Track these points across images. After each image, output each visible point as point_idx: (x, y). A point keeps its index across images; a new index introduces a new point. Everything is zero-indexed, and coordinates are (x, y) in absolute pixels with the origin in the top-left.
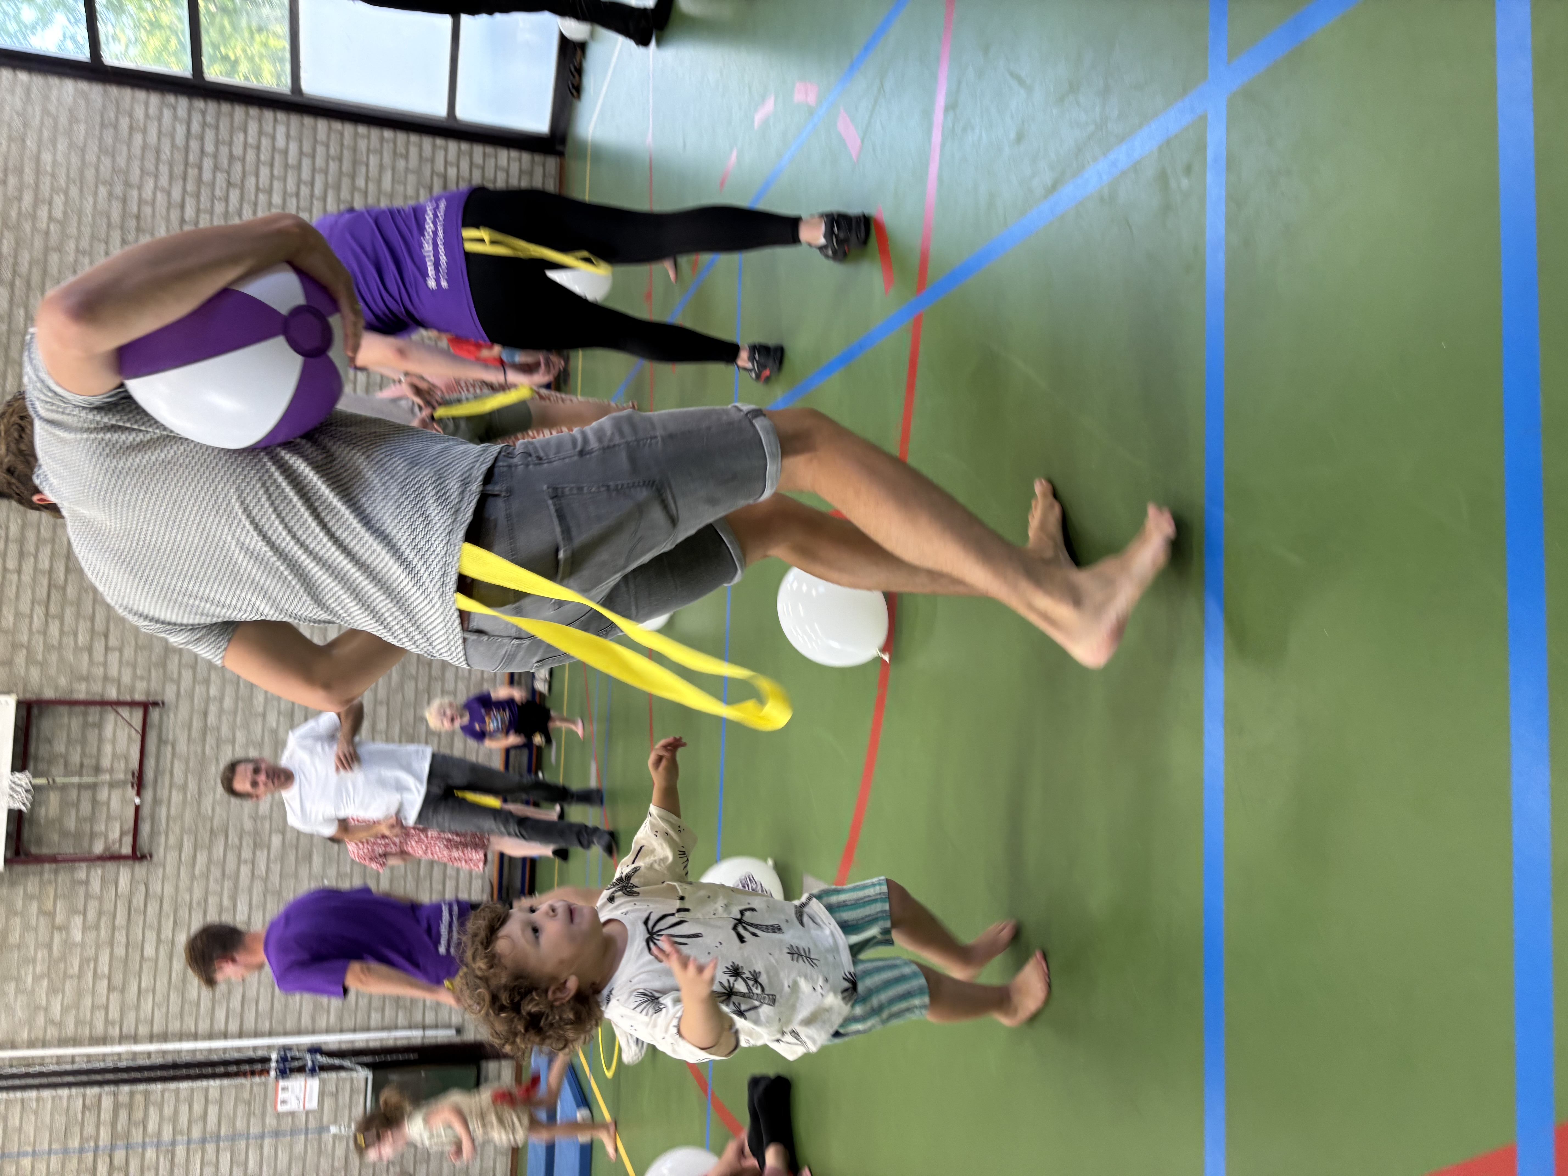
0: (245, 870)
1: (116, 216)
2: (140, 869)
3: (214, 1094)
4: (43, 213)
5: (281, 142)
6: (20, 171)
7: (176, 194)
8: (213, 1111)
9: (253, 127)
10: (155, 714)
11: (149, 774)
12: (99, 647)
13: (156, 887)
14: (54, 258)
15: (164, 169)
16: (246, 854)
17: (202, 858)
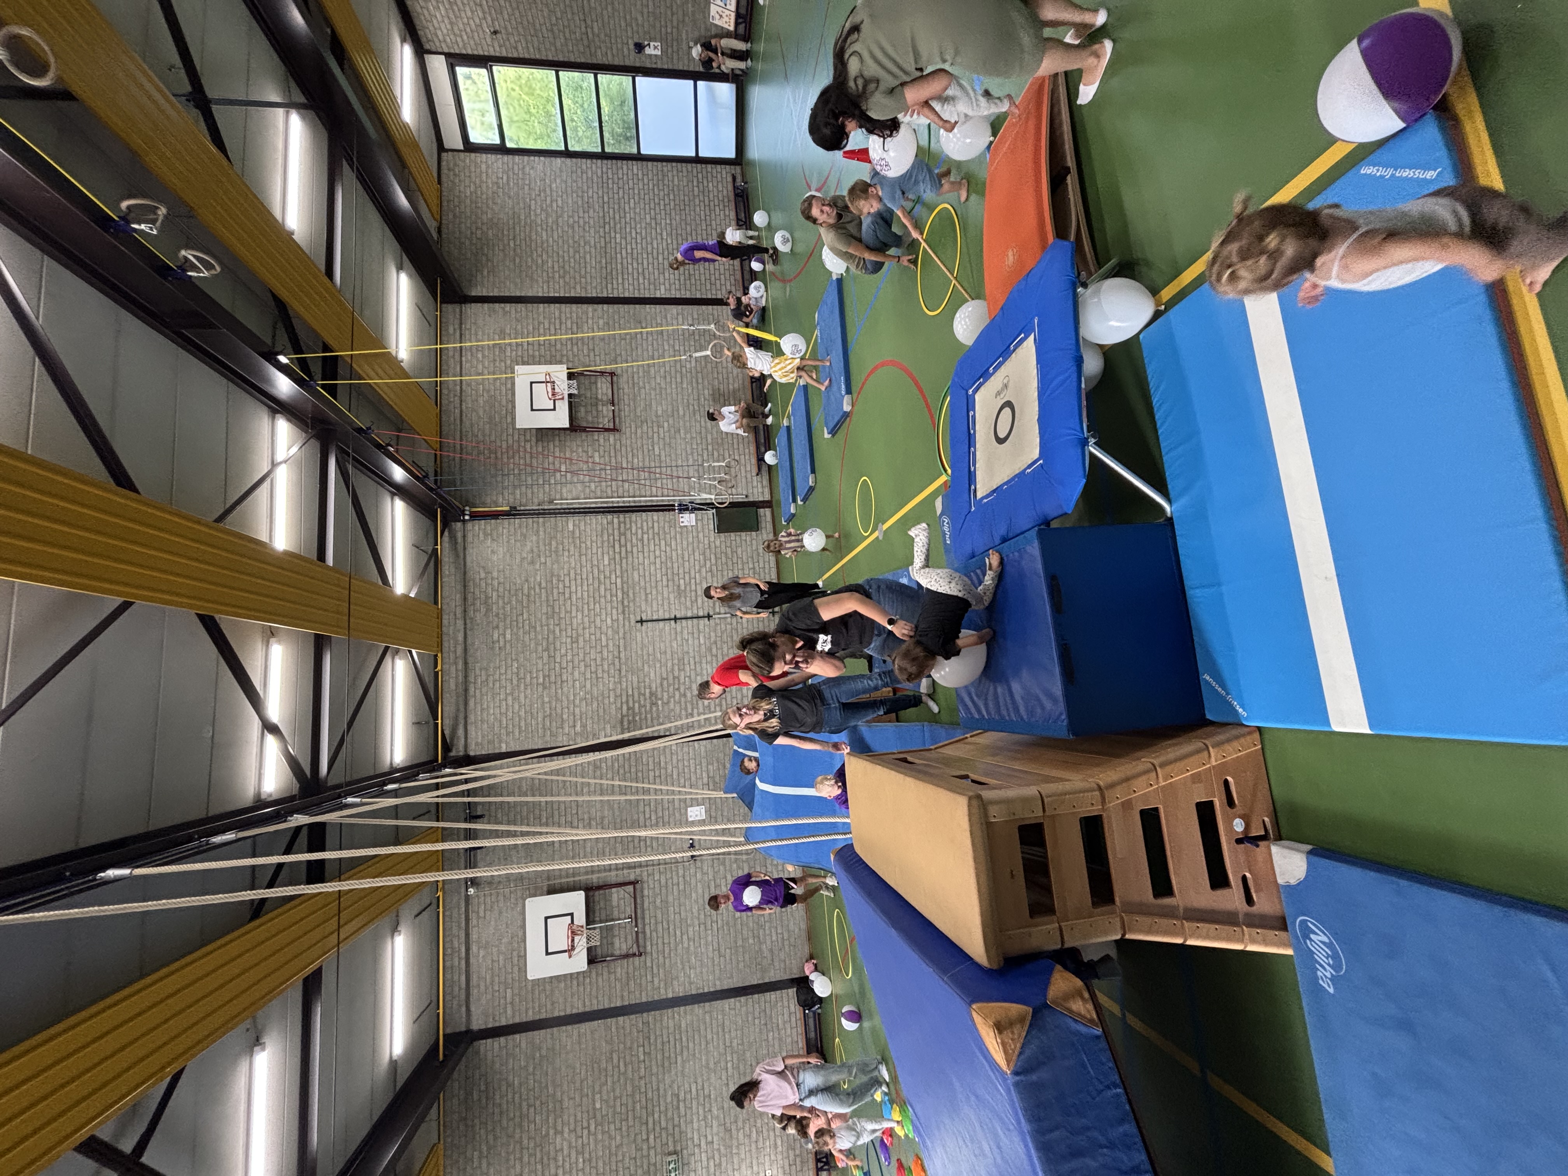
0: (656, 435)
1: (580, 203)
2: (617, 435)
3: (655, 518)
4: (554, 205)
5: (635, 171)
6: (545, 191)
7: (600, 193)
8: (656, 525)
9: (625, 167)
10: (615, 378)
11: (616, 401)
12: (592, 354)
13: (624, 442)
14: (560, 220)
15: (595, 185)
16: (655, 429)
17: (639, 431)
